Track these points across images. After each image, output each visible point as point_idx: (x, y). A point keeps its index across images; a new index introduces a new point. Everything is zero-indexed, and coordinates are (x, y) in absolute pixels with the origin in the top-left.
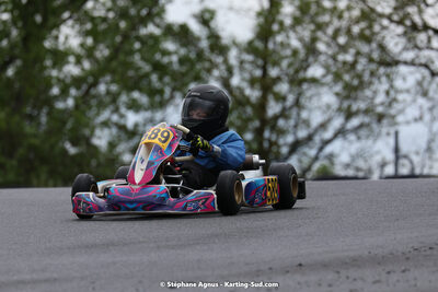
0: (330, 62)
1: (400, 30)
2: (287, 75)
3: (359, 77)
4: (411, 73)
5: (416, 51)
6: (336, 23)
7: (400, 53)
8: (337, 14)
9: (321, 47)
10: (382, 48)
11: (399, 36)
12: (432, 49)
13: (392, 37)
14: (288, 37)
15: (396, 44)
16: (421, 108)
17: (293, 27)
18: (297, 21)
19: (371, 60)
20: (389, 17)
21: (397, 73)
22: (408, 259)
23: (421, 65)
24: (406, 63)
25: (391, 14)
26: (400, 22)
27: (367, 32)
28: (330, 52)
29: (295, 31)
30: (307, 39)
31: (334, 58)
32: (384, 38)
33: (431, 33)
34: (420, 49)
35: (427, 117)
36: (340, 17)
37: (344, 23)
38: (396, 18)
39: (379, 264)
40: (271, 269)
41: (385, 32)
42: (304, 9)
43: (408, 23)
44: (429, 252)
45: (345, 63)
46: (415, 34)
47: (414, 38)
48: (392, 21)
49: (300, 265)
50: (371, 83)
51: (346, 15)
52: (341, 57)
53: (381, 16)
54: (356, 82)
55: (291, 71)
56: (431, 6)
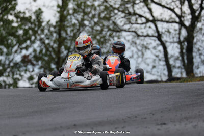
0: (90, 30)
1: (123, 15)
2: (70, 36)
3: (104, 37)
4: (128, 35)
5: (130, 25)
6: (93, 12)
7: (123, 26)
8: (94, 8)
9: (86, 23)
10: (114, 23)
11: (122, 18)
12: (138, 24)
13: (119, 19)
14: (71, 18)
15: (121, 22)
16: (132, 51)
17: (73, 14)
18: (75, 11)
19: (109, 29)
20: (118, 9)
21: (121, 35)
22: (125, 122)
23: (132, 31)
24: (125, 31)
25: (119, 8)
26: (123, 12)
27: (107, 16)
28: (90, 26)
29: (74, 16)
30: (80, 19)
31: (92, 28)
32: (115, 18)
33: (137, 16)
34: (132, 24)
35: (135, 56)
36: (95, 9)
37: (97, 12)
38: (121, 9)
39: (112, 124)
40: (61, 127)
41: (116, 16)
42: (79, 5)
43: (127, 12)
44: (135, 119)
45: (97, 30)
46: (130, 17)
47: (130, 19)
48: (119, 11)
49: (75, 125)
50: (109, 40)
51: (98, 8)
52: (95, 28)
53: (115, 8)
54: (102, 40)
55: (72, 34)
56: (138, 4)
